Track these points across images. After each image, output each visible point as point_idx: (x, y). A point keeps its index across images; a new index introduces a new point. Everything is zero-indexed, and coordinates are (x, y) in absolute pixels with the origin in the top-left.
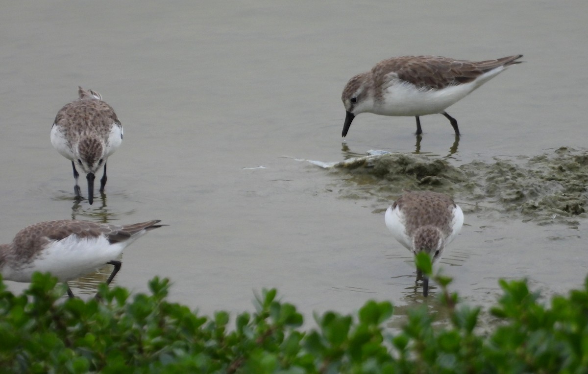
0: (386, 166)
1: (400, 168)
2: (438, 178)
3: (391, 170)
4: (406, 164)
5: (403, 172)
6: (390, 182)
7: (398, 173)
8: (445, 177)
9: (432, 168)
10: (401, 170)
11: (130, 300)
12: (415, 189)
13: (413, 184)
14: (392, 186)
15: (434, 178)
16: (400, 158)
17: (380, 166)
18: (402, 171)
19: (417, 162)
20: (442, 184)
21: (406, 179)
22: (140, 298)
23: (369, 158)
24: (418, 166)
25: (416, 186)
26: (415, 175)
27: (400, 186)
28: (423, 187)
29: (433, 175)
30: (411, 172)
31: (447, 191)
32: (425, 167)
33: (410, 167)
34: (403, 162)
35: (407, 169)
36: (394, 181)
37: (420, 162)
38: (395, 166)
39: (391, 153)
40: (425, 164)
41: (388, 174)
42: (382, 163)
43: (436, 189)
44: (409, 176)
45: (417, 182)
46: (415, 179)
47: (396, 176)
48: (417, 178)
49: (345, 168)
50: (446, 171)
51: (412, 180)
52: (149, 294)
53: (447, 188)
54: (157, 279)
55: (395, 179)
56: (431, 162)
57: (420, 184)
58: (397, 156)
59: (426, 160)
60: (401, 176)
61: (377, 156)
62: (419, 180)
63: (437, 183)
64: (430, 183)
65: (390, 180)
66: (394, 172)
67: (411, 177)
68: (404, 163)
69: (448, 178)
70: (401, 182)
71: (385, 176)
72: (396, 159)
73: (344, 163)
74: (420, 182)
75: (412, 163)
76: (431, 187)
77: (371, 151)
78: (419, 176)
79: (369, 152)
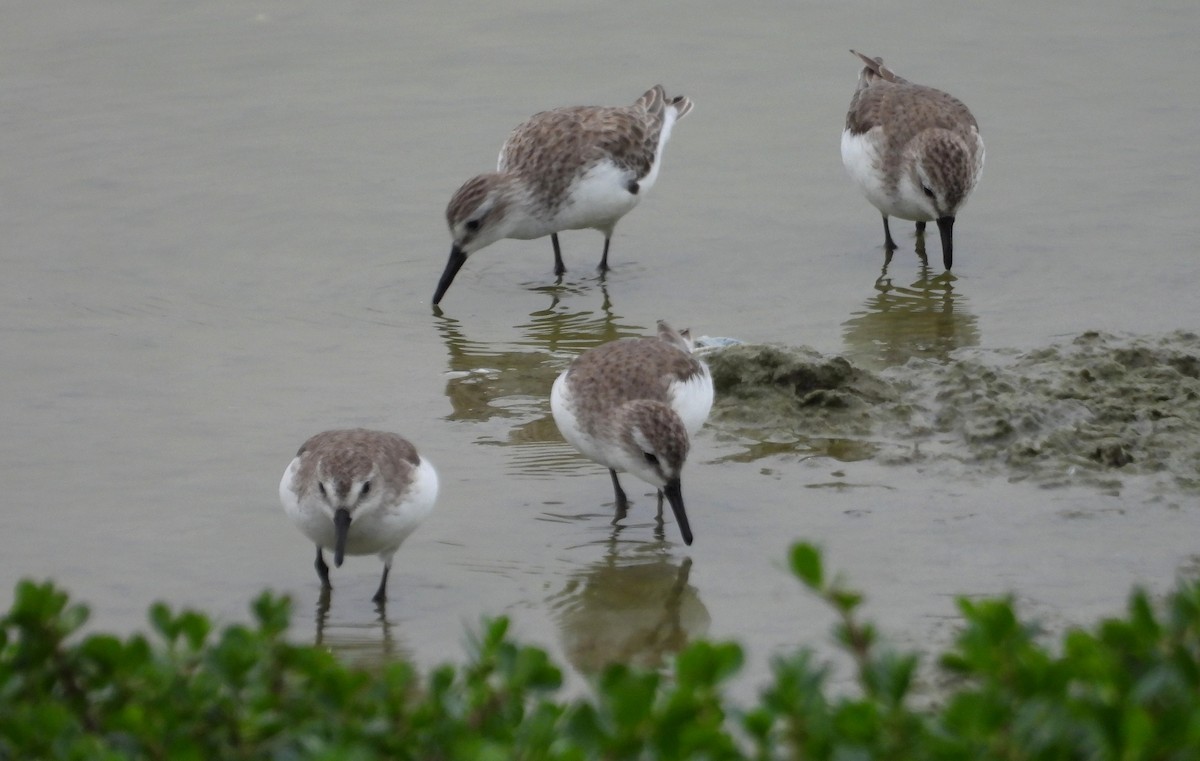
0: (735, 368)
1: (763, 373)
2: (839, 394)
3: (744, 377)
4: (775, 365)
5: (769, 380)
6: (742, 401)
7: (758, 383)
8: (852, 391)
9: (828, 374)
10: (765, 377)
11: (214, 638)
12: (793, 415)
13: (789, 404)
14: (747, 408)
15: (831, 394)
16: (762, 353)
17: (723, 370)
18: (765, 380)
19: (796, 362)
20: (846, 406)
21: (775, 395)
22: (235, 633)
23: (699, 352)
24: (797, 369)
25: (794, 410)
26: (793, 387)
27: (761, 410)
28: (808, 411)
29: (829, 387)
30: (784, 381)
31: (858, 420)
32: (813, 370)
33: (782, 370)
34: (768, 360)
35: (776, 376)
36: (751, 399)
37: (802, 361)
38: (752, 368)
39: (743, 343)
40: (813, 365)
41: (738, 385)
42: (726, 363)
43: (835, 415)
44: (780, 388)
45: (797, 402)
46: (793, 394)
47: (755, 389)
48: (797, 393)
50: (855, 379)
51: (789, 397)
53: (858, 413)
55: (753, 395)
56: (824, 362)
57: (802, 406)
58: (756, 348)
59: (813, 358)
60: (764, 389)
61: (716, 349)
62: (802, 396)
63: (836, 404)
64: (823, 403)
65: (743, 397)
66: (750, 382)
67: (785, 391)
68: (771, 362)
69: (858, 393)
70: (766, 402)
71: (732, 388)
72: (754, 355)
74: (802, 401)
75: (786, 361)
76: (825, 411)
77: (704, 338)
78: (802, 389)
79: (699, 339)
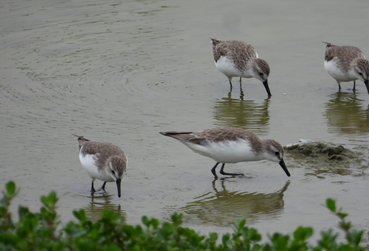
0: (310, 148)
1: (318, 150)
2: (341, 156)
3: (313, 151)
4: (322, 148)
5: (320, 152)
6: (313, 158)
7: (317, 153)
8: (344, 155)
9: (337, 150)
10: (319, 151)
11: (160, 226)
12: (327, 162)
13: (326, 159)
14: (314, 160)
15: (338, 156)
16: (318, 144)
17: (307, 149)
18: (319, 152)
19: (328, 147)
20: (343, 159)
21: (322, 156)
22: (166, 225)
23: (300, 144)
24: (329, 149)
25: (328, 160)
26: (327, 154)
27: (318, 160)
28: (332, 161)
29: (338, 154)
30: (325, 152)
31: (346, 163)
32: (333, 149)
33: (324, 149)
34: (320, 146)
35: (322, 151)
36: (315, 157)
37: (330, 147)
38: (316, 148)
39: (313, 141)
40: (333, 147)
41: (311, 153)
42: (308, 147)
43: (339, 162)
44: (323, 154)
45: (329, 158)
46: (327, 156)
47: (316, 155)
48: (328, 156)
49: (287, 149)
50: (345, 152)
51: (326, 157)
52: (171, 222)
53: (346, 161)
54: (175, 214)
55: (315, 156)
56: (336, 147)
57: (330, 159)
58: (317, 143)
59: (333, 146)
60: (319, 155)
61: (305, 143)
62: (330, 157)
63: (340, 159)
64: (336, 159)
65: (313, 157)
66: (315, 153)
67: (325, 155)
68: (321, 147)
69: (346, 156)
70: (319, 158)
71: (310, 154)
72: (316, 145)
73: (286, 146)
74: (330, 158)
75: (325, 147)
76: (337, 161)
77: (301, 140)
78: (330, 155)
79: (300, 140)
